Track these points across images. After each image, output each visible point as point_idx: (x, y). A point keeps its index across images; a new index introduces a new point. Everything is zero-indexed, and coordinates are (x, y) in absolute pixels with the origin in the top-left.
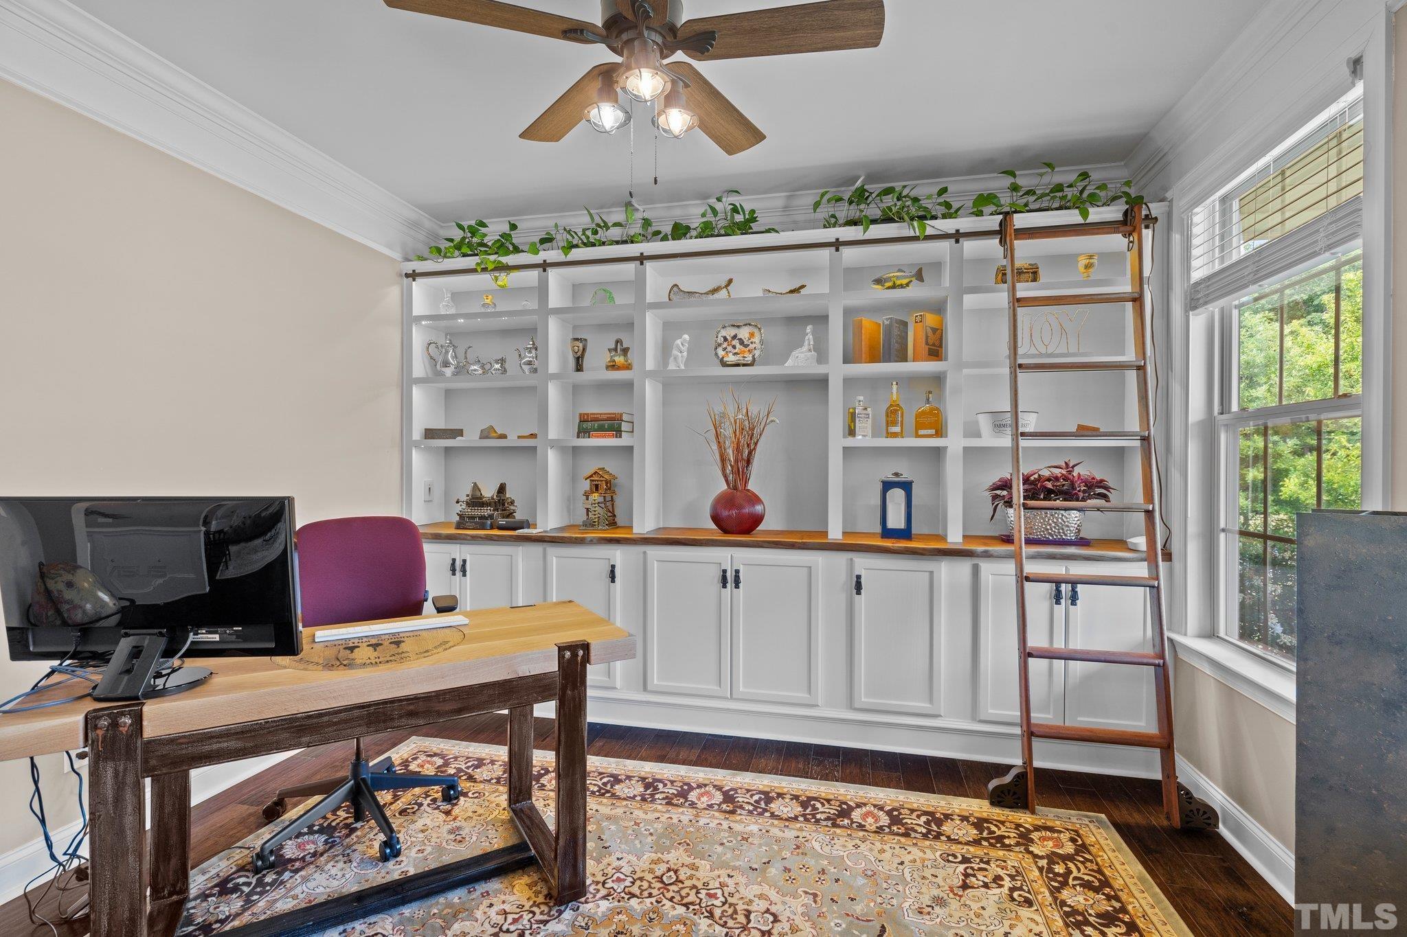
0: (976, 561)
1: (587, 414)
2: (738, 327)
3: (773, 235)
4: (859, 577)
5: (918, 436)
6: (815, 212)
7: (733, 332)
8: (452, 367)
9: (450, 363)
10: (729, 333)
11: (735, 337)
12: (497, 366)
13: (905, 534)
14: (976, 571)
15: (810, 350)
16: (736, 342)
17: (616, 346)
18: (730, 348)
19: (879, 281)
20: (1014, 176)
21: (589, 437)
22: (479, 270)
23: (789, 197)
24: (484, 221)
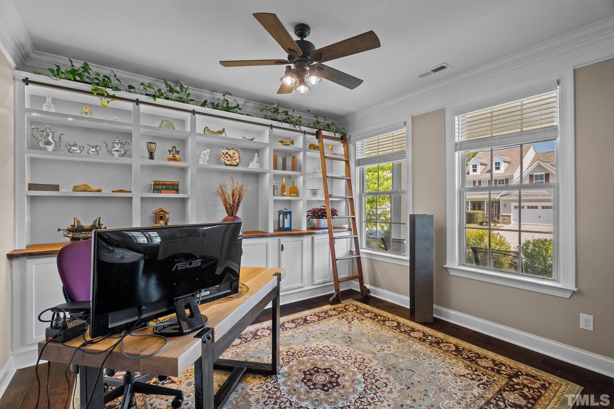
0: (313, 235)
1: (159, 181)
2: (229, 149)
3: (250, 117)
4: (282, 245)
5: (290, 196)
6: (261, 111)
7: (226, 151)
8: (53, 145)
9: (51, 143)
10: (225, 151)
11: (227, 153)
12: (93, 150)
13: (289, 229)
14: (313, 238)
15: (257, 163)
16: (227, 155)
17: (173, 149)
18: (225, 158)
19: (281, 142)
20: (317, 118)
21: (160, 193)
22: (95, 94)
23: (246, 102)
24: (88, 63)
